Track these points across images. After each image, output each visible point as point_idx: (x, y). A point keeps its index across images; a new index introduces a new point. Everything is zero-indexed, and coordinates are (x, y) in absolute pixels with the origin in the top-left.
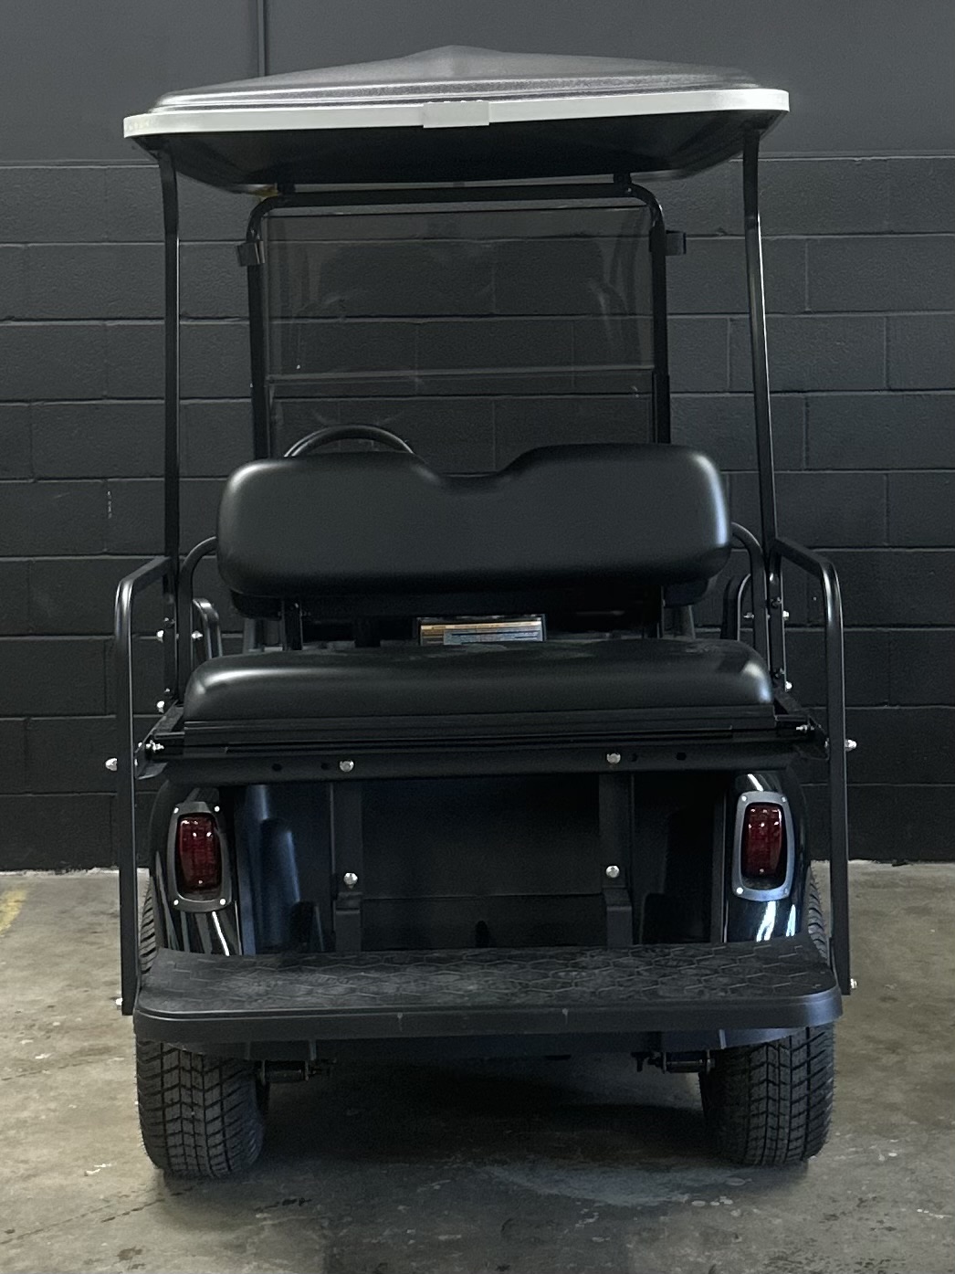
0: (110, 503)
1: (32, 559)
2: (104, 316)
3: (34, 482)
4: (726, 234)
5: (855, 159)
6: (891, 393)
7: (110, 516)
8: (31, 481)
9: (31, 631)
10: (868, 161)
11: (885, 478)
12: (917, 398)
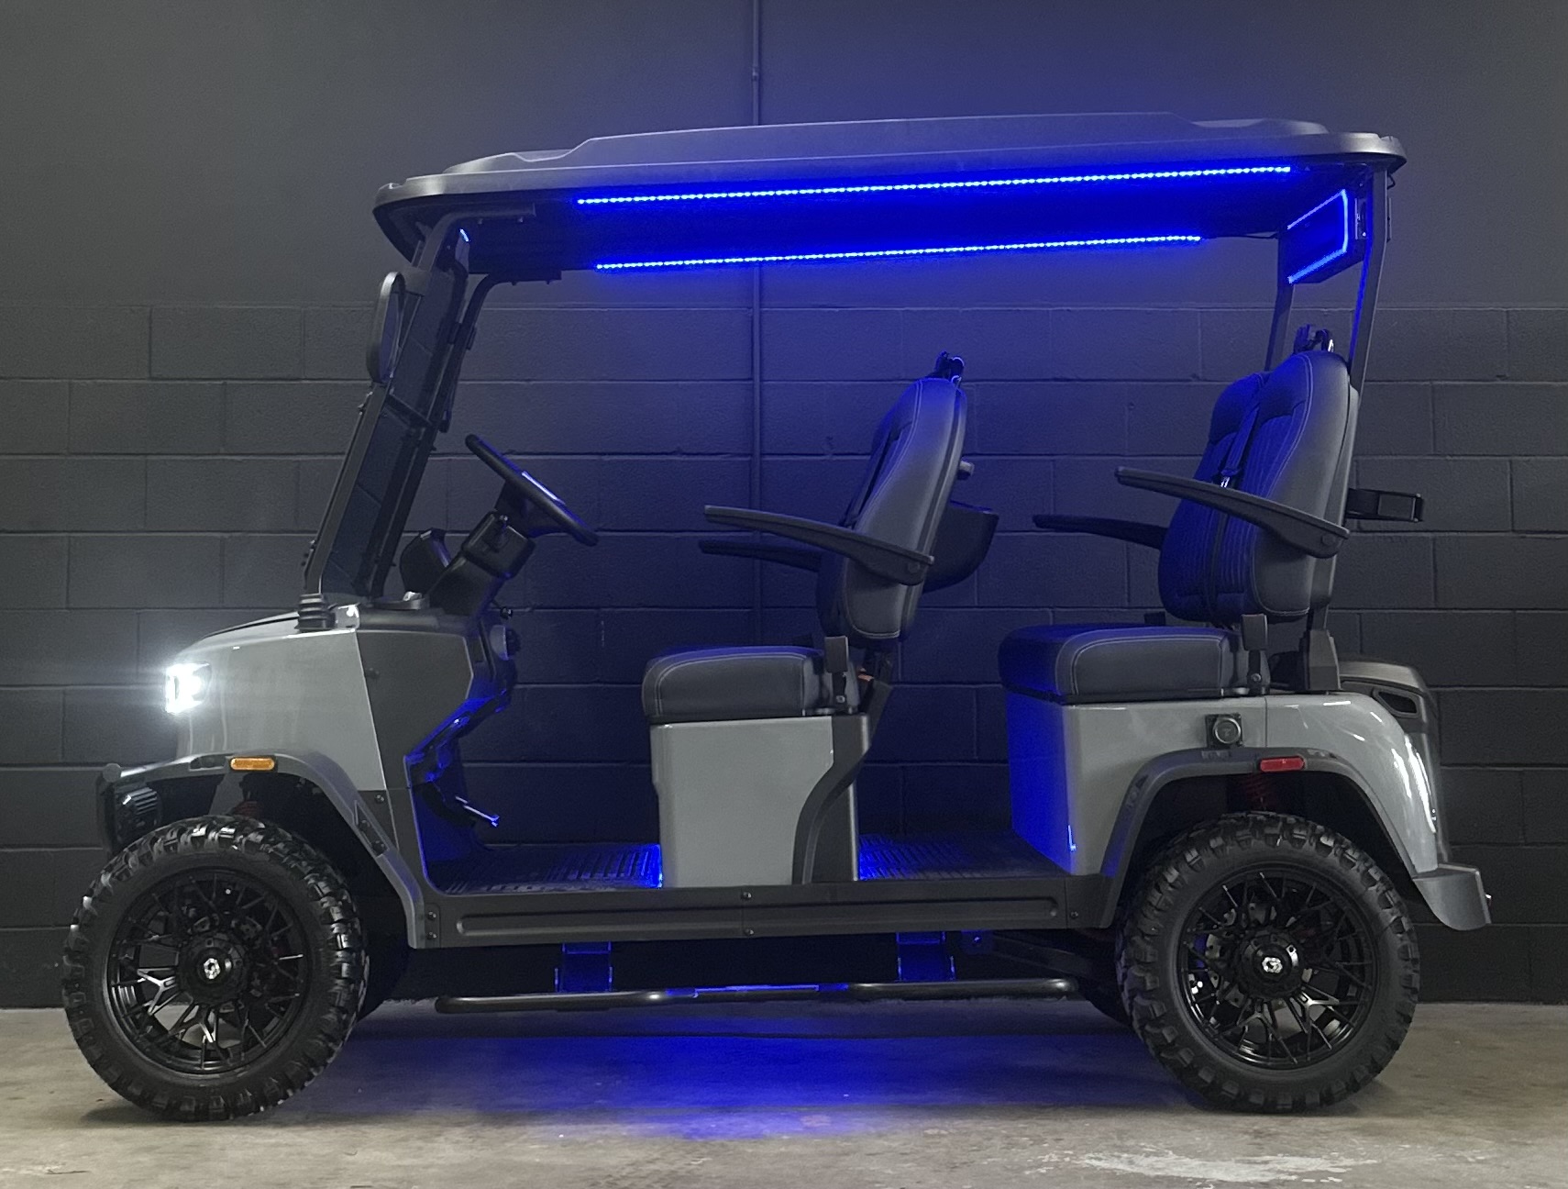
0: (603, 632)
1: (527, 686)
2: (600, 451)
3: (529, 612)
4: (1199, 380)
5: (1324, 310)
6: (1363, 535)
7: (603, 645)
8: (528, 610)
9: (523, 758)
10: (1334, 313)
11: (1358, 617)
12: (1389, 540)
